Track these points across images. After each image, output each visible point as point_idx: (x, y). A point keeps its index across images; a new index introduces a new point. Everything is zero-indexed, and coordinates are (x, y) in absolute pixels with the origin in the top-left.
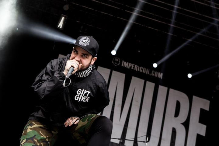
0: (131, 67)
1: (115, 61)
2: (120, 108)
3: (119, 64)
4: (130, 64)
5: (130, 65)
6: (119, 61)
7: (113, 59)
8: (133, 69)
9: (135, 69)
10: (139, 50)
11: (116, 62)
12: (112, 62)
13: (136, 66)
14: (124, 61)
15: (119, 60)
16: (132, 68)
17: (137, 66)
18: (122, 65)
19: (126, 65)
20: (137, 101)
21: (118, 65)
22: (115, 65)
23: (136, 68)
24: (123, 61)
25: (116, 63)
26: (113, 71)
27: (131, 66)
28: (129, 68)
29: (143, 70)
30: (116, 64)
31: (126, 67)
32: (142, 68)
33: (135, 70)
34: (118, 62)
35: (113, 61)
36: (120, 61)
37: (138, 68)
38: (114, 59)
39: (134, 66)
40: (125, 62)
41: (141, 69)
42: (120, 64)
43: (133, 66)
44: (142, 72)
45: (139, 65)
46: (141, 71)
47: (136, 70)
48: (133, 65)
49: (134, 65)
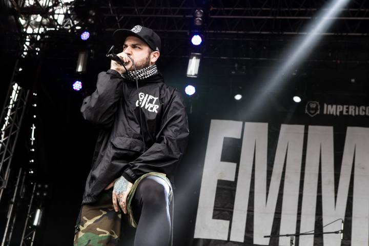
0: (341, 112)
1: (309, 109)
2: (332, 187)
3: (318, 112)
4: (338, 106)
5: (340, 108)
6: (317, 106)
7: (307, 106)
8: (347, 114)
9: (350, 113)
10: (353, 78)
11: (313, 109)
12: (305, 111)
13: (350, 107)
14: (328, 104)
15: (317, 104)
16: (345, 113)
17: (354, 107)
18: (325, 112)
19: (332, 110)
20: (363, 168)
21: (318, 114)
22: (312, 116)
23: (352, 110)
24: (325, 105)
25: (312, 112)
26: (310, 127)
27: (341, 110)
28: (338, 114)
29: (365, 111)
30: (312, 114)
31: (333, 114)
32: (362, 108)
33: (351, 115)
34: (316, 109)
35: (308, 109)
36: (319, 107)
37: (355, 110)
38: (309, 106)
39: (348, 108)
40: (330, 106)
41: (363, 110)
42: (320, 112)
43: (345, 110)
44: (365, 115)
45: (358, 105)
46: (362, 113)
47: (353, 114)
48: (345, 107)
49: (347, 106)
